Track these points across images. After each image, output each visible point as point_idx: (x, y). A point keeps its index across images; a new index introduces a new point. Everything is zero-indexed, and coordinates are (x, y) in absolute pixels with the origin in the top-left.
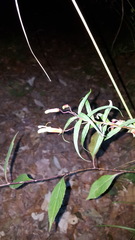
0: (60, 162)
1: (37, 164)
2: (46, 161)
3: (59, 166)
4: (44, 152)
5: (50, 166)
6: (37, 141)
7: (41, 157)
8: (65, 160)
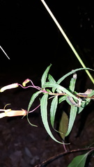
0: (31, 151)
1: (11, 157)
2: (19, 153)
3: (31, 156)
4: (16, 145)
5: (23, 157)
6: (9, 137)
7: (14, 151)
8: (35, 149)
